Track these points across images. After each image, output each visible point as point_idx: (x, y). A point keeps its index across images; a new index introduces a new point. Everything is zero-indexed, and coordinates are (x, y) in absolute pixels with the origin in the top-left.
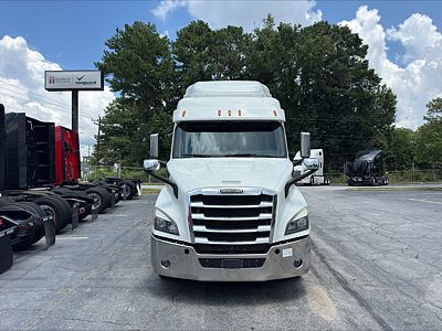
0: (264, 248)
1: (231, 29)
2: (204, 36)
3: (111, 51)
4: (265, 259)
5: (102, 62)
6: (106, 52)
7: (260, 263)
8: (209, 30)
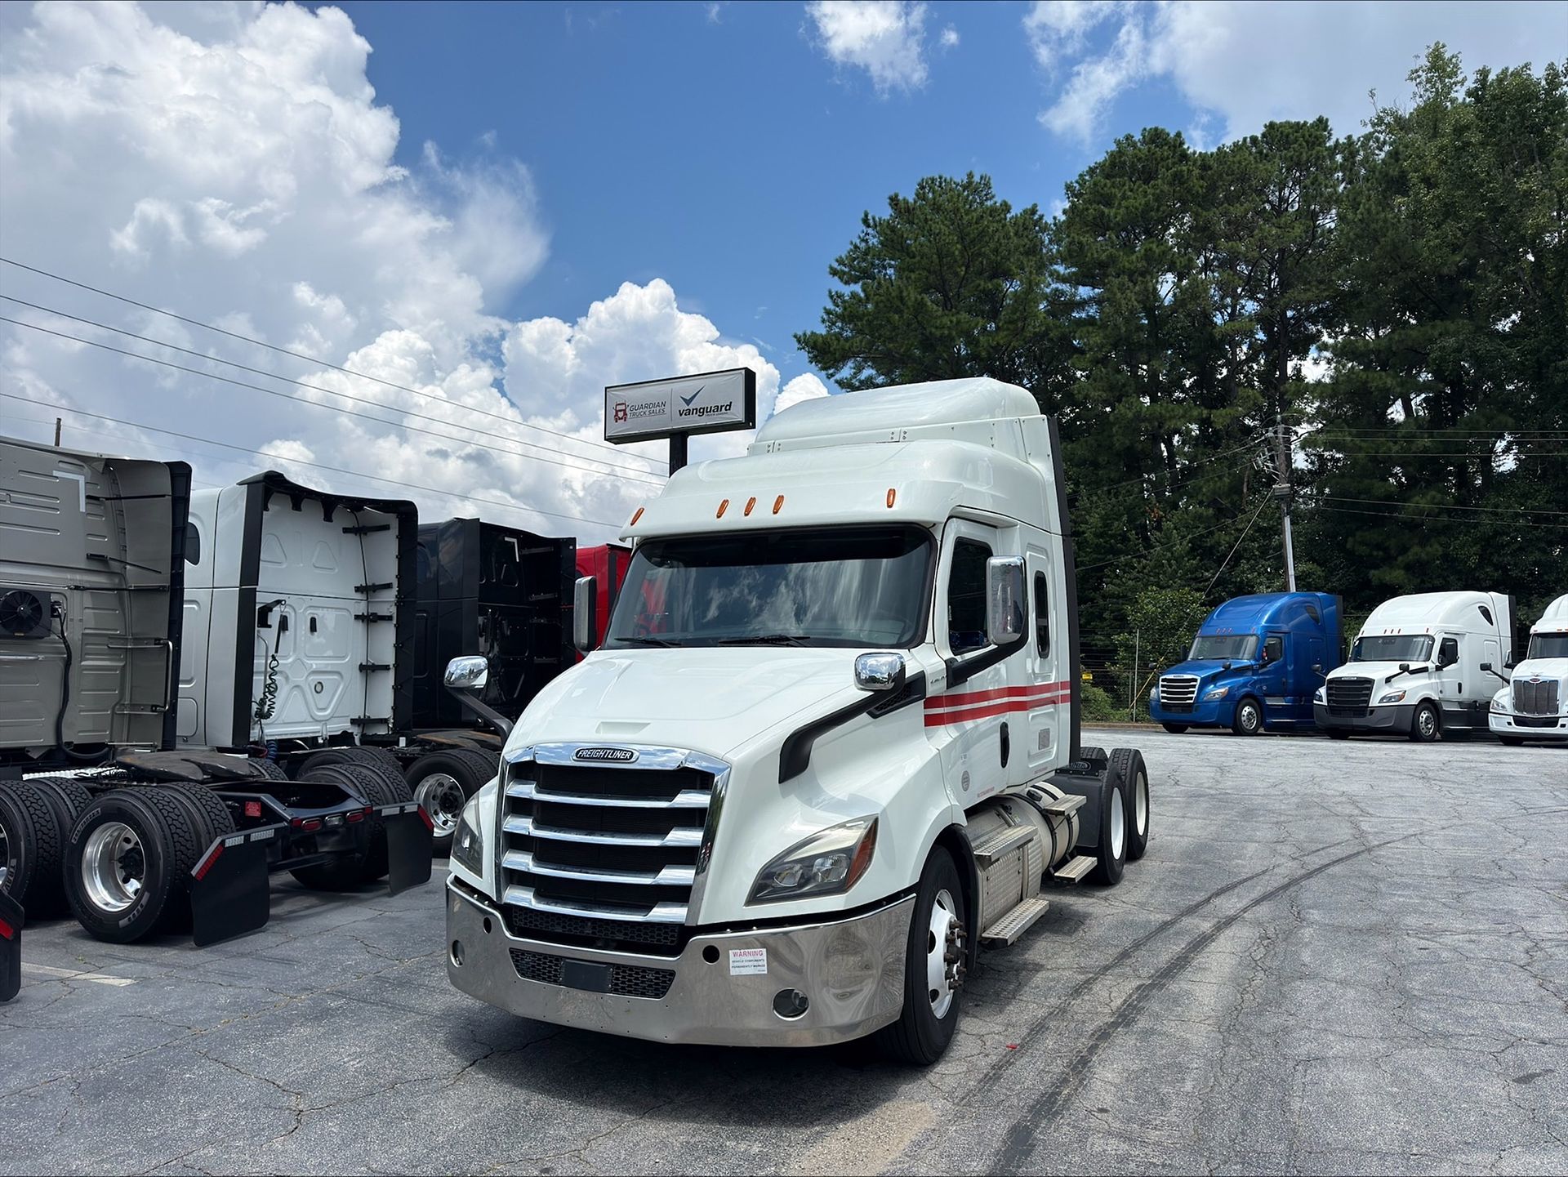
0: (675, 938)
1: (1279, 136)
2: (1161, 184)
3: (847, 290)
4: (672, 974)
5: (822, 330)
6: (835, 297)
7: (658, 984)
8: (1184, 156)
